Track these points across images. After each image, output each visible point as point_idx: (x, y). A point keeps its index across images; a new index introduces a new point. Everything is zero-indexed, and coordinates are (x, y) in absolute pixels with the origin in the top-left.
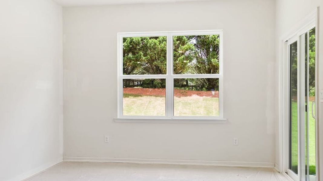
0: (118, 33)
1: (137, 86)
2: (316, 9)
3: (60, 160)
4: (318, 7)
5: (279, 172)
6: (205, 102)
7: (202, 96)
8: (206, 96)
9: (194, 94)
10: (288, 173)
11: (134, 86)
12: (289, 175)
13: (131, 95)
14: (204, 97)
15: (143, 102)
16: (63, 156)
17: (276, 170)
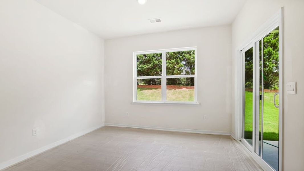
0: (134, 52)
1: (157, 84)
2: (281, 9)
3: (103, 125)
4: (282, 8)
5: (235, 140)
6: (189, 91)
7: (188, 89)
8: (190, 89)
9: (184, 88)
10: (242, 141)
11: (156, 84)
12: (242, 142)
13: (153, 88)
14: (189, 89)
15: (159, 92)
16: (105, 123)
17: (233, 138)
